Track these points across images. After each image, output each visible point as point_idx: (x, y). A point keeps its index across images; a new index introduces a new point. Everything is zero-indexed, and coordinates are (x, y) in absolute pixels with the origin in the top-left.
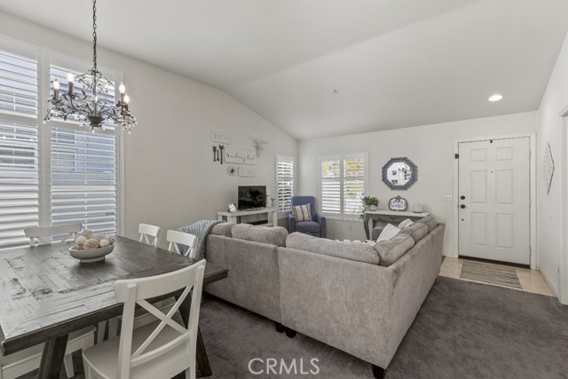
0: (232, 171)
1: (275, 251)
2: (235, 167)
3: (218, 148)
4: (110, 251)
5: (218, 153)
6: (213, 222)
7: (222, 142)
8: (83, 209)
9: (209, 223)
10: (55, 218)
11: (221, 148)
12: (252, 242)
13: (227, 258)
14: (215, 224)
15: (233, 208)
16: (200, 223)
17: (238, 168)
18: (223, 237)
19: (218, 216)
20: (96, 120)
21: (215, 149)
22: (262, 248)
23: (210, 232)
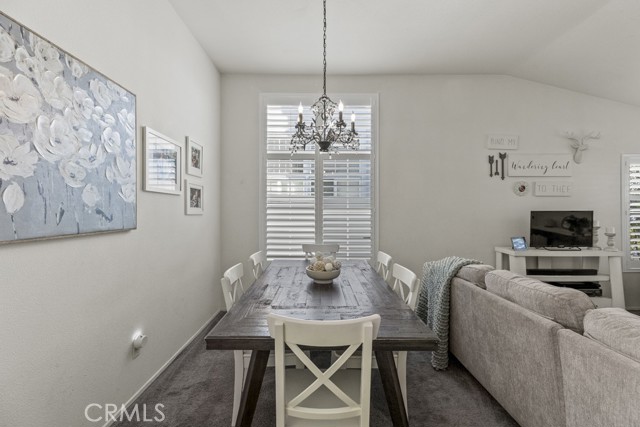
0: (523, 189)
1: (553, 334)
2: (528, 182)
3: (497, 158)
4: (336, 276)
5: (498, 165)
6: (464, 260)
7: (503, 148)
8: (345, 226)
9: (459, 261)
10: (327, 237)
11: (503, 157)
12: (512, 304)
13: (475, 319)
14: (464, 265)
15: (519, 243)
16: (447, 260)
17: (534, 184)
18: (471, 285)
19: (495, 252)
20: (325, 146)
21: (491, 160)
22: (528, 319)
23: (455, 274)
